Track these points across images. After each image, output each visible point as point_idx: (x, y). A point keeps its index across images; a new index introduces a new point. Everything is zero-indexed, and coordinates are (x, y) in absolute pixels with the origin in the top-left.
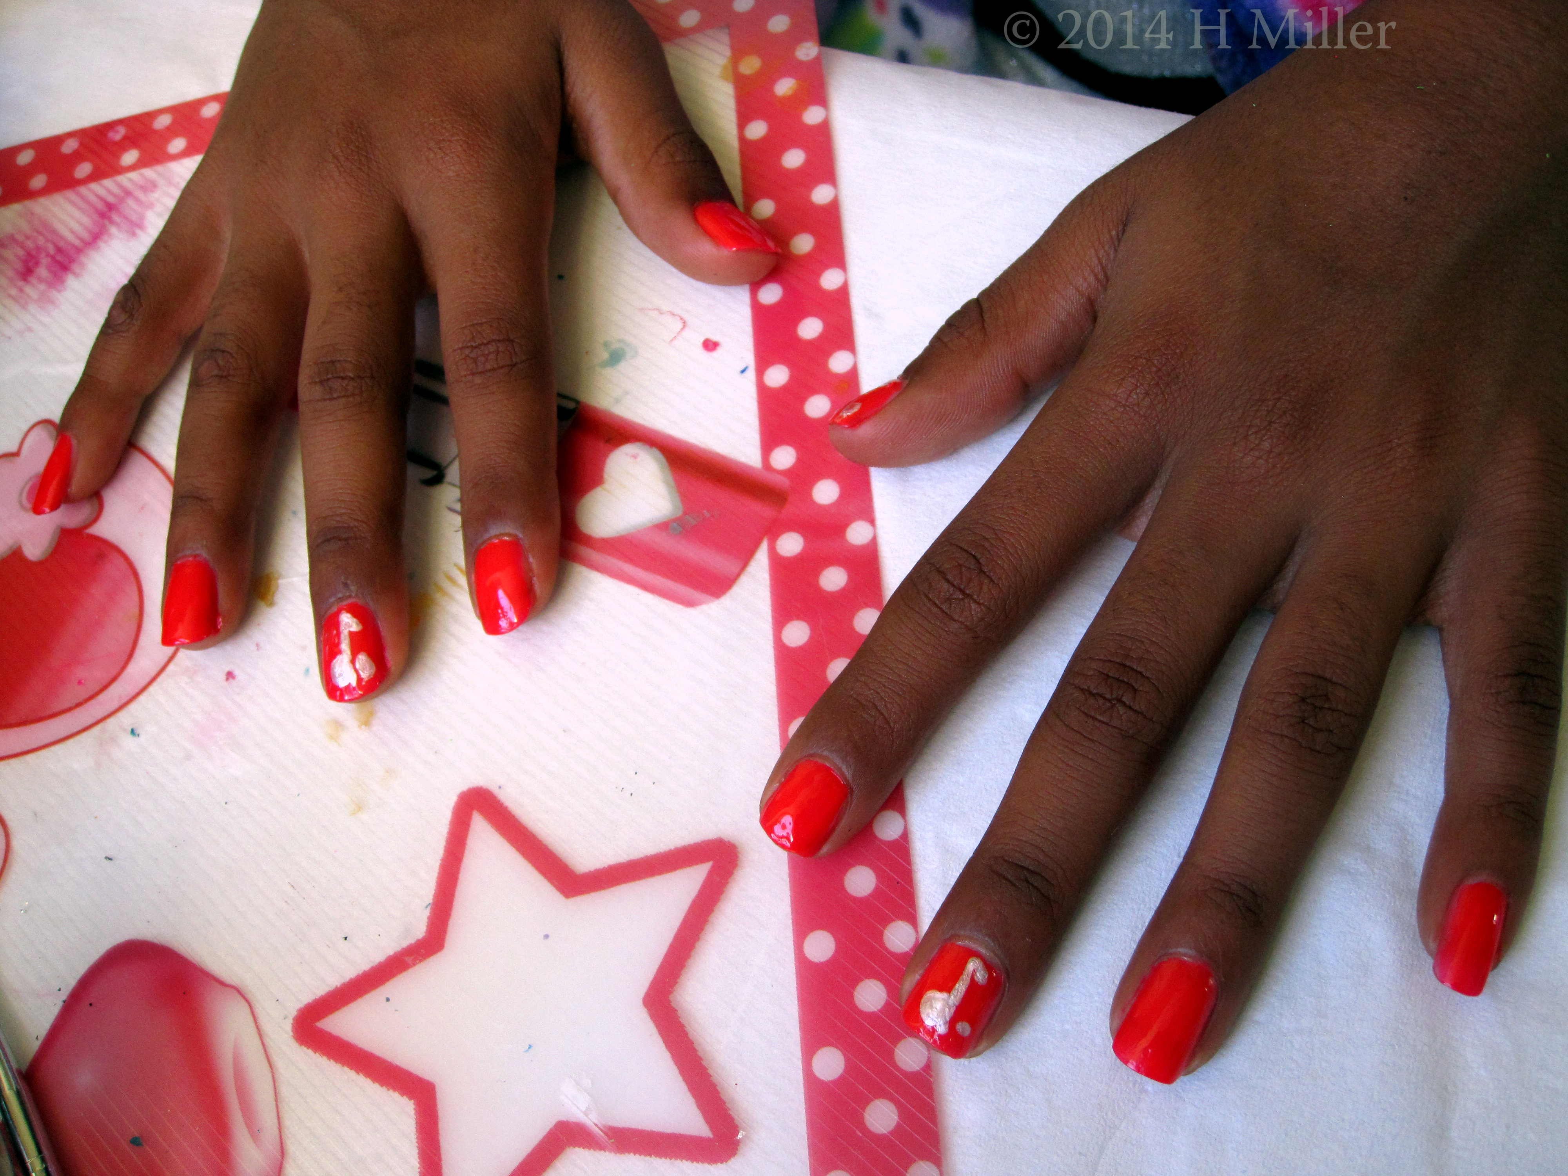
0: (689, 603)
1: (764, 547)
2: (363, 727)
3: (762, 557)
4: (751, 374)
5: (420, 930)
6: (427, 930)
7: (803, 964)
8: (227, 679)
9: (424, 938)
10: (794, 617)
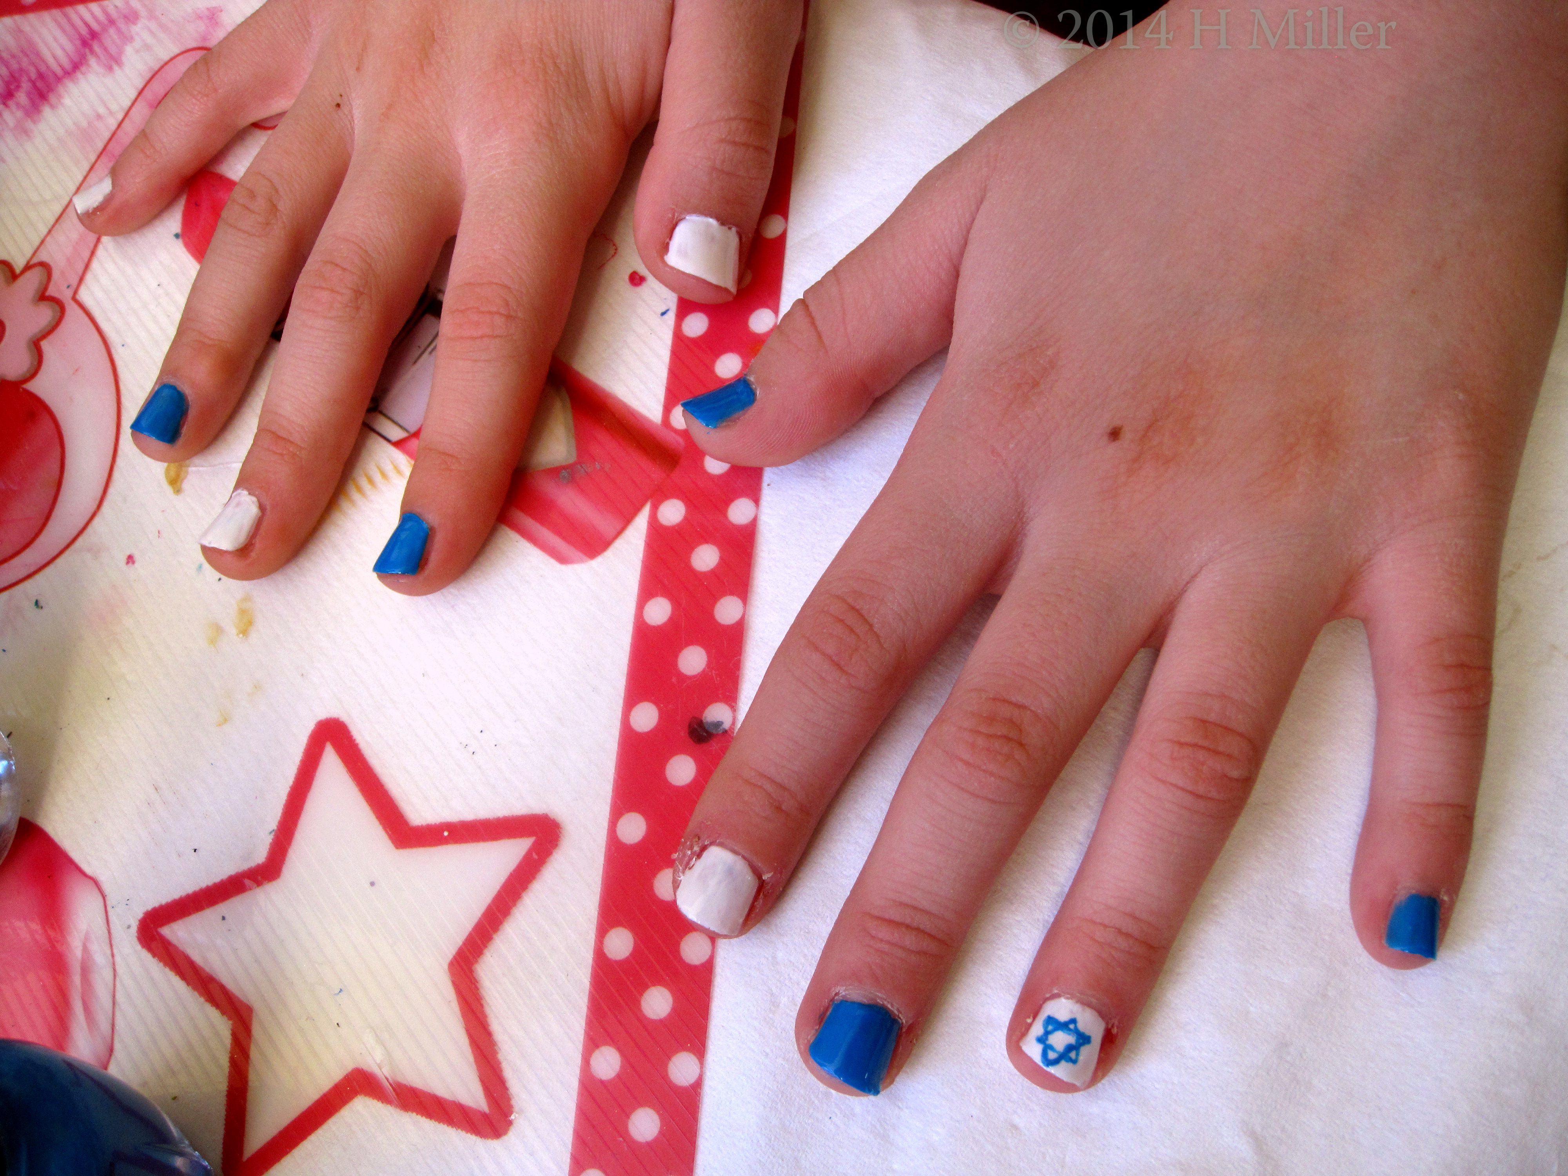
0: (562, 559)
1: (646, 511)
2: (241, 636)
3: (641, 524)
4: (671, 317)
5: (260, 856)
6: (267, 856)
7: (601, 958)
8: (128, 563)
9: (263, 863)
10: (659, 592)
